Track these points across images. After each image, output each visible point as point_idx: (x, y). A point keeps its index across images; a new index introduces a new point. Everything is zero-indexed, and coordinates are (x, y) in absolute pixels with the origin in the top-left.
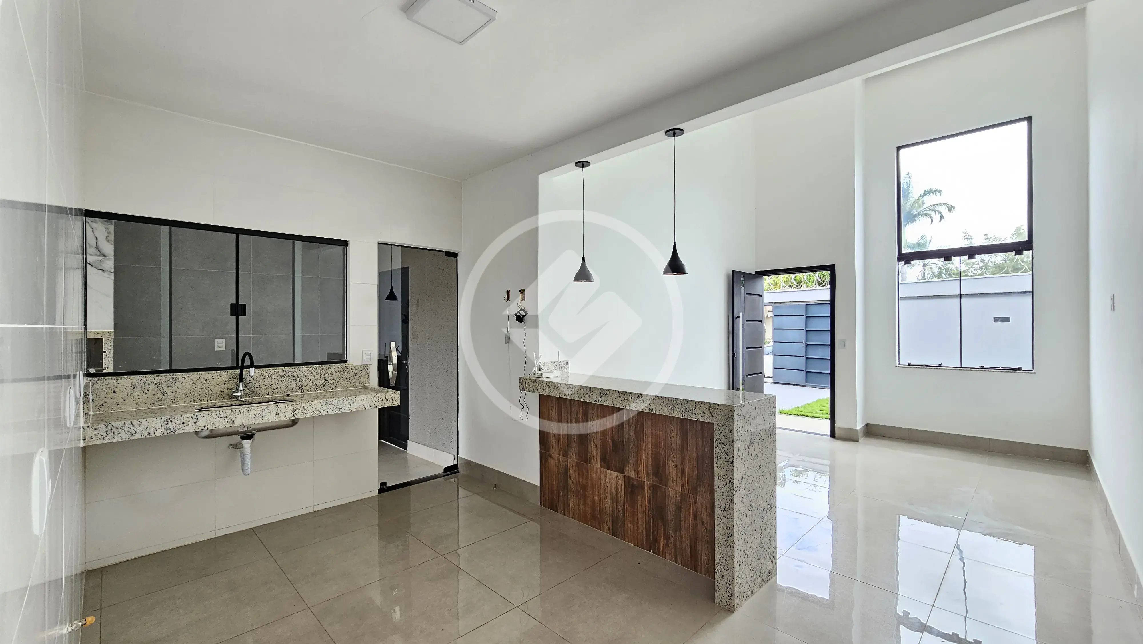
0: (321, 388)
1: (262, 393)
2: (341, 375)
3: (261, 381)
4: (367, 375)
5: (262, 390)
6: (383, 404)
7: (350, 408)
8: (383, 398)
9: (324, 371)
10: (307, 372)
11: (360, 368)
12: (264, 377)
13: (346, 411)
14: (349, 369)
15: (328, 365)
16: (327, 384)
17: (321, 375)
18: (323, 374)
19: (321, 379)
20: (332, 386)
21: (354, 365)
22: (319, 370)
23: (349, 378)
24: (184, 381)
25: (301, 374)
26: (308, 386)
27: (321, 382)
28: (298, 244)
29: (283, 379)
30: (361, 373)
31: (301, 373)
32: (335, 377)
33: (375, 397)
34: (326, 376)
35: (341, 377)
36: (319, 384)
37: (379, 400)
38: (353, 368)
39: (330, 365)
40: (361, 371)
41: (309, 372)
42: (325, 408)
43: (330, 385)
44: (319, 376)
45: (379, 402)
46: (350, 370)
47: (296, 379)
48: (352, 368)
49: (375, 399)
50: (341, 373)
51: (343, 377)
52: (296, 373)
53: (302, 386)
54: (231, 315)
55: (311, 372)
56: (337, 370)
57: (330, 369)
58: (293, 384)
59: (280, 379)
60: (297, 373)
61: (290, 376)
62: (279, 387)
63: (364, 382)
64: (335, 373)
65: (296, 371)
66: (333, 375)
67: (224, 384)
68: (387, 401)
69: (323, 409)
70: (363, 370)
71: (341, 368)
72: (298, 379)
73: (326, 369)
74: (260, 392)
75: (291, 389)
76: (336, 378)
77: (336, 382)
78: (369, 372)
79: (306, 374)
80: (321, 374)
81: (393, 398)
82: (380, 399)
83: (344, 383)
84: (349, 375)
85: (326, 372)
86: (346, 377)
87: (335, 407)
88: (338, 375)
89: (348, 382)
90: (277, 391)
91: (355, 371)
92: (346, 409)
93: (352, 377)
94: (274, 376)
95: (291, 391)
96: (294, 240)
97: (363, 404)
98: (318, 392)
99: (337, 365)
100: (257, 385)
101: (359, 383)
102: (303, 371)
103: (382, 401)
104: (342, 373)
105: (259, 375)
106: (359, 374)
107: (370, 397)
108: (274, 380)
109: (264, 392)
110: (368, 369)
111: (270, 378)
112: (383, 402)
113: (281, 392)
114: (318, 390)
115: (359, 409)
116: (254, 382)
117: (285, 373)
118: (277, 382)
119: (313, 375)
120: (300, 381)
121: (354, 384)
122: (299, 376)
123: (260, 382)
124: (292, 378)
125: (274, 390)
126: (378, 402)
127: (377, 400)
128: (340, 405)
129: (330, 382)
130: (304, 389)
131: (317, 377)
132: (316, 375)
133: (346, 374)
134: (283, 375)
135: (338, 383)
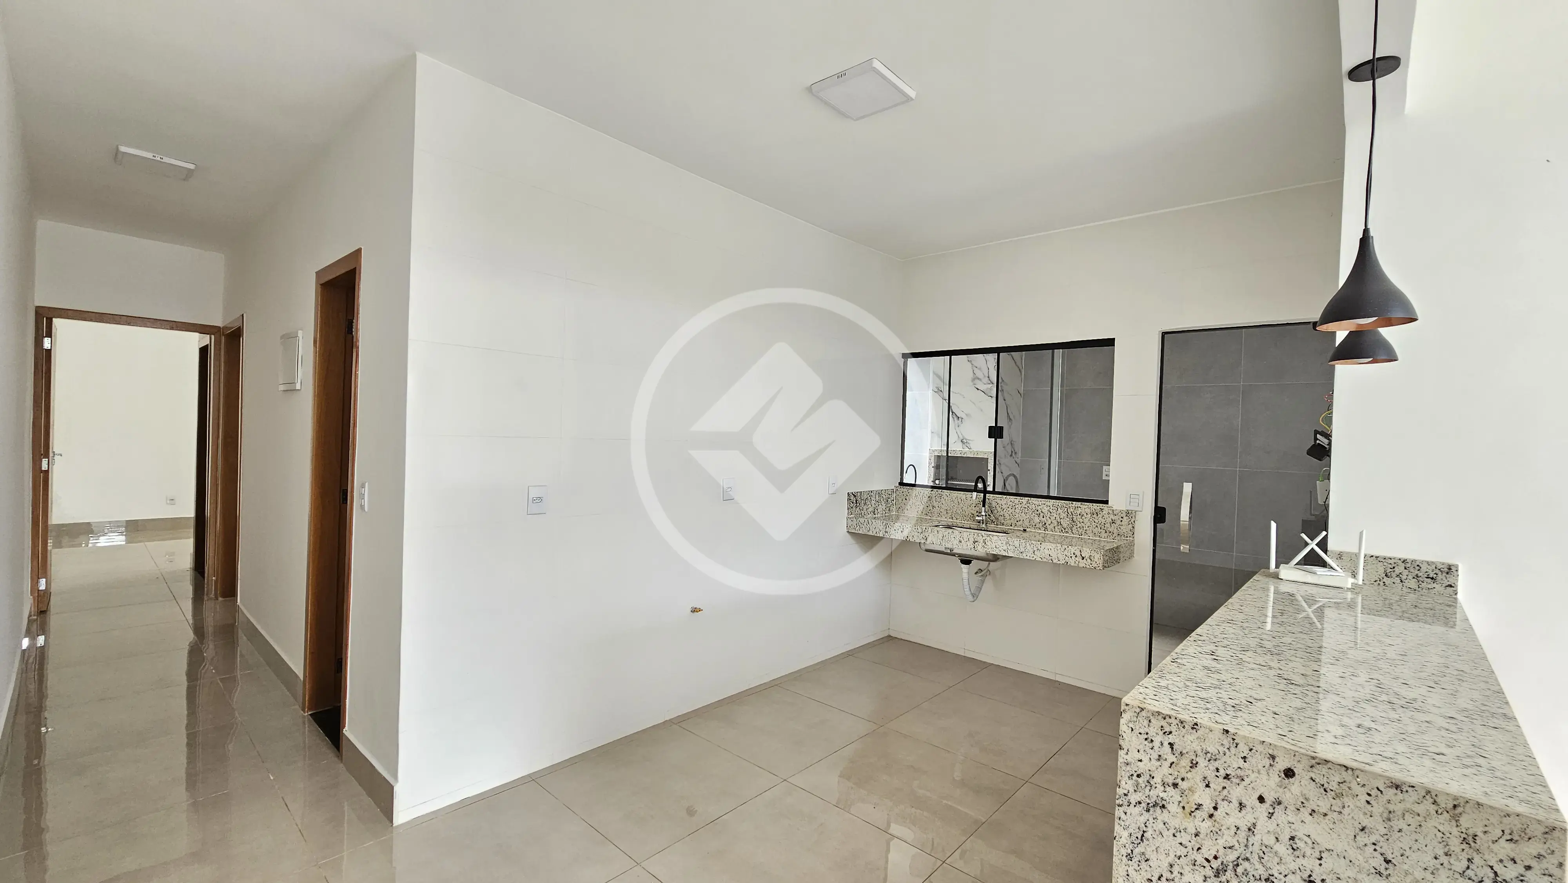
0: (1066, 530)
1: (1005, 523)
2: (1094, 519)
3: (1005, 509)
4: (1131, 526)
5: (1006, 520)
6: (1077, 562)
7: (1033, 555)
8: (1078, 553)
9: (1072, 510)
10: (1052, 508)
11: (1120, 514)
12: (1008, 506)
13: (1028, 558)
14: (1104, 513)
15: (1080, 503)
16: (1075, 527)
17: (1068, 515)
18: (1070, 513)
19: (1068, 519)
20: (1080, 531)
21: (1114, 508)
22: (1066, 507)
23: (1103, 525)
24: (946, 498)
25: (1045, 510)
26: (1052, 525)
27: (1067, 522)
28: (1059, 352)
29: (1026, 511)
30: (1122, 521)
31: (1045, 508)
32: (1085, 519)
33: (1065, 549)
34: (1074, 516)
35: (1093, 522)
36: (1065, 525)
37: (1071, 556)
38: (1111, 512)
39: (1082, 503)
40: (1122, 518)
41: (1054, 508)
42: (1005, 548)
43: (1078, 529)
44: (1065, 515)
45: (1071, 557)
46: (1106, 514)
47: (1040, 514)
48: (1109, 511)
49: (1066, 552)
50: (1093, 516)
51: (1097, 521)
52: (1039, 507)
53: (1045, 523)
54: (990, 437)
55: (1056, 509)
56: (1088, 511)
57: (1079, 509)
58: (1037, 520)
59: (1024, 511)
60: (1041, 507)
61: (1034, 509)
62: (1022, 520)
63: (1125, 535)
64: (1085, 515)
65: (1041, 504)
66: (1083, 517)
67: (975, 507)
68: (1083, 559)
69: (1002, 548)
70: (1125, 518)
71: (1093, 509)
72: (1042, 514)
73: (1074, 508)
74: (1004, 521)
75: (1034, 524)
76: (1086, 521)
77: (1087, 527)
78: (1134, 522)
79: (1051, 511)
80: (1068, 513)
81: (1092, 558)
82: (1072, 553)
83: (1096, 530)
84: (1104, 520)
85: (1074, 512)
86: (1100, 522)
87: (1016, 549)
88: (1089, 518)
89: (1102, 530)
90: (1020, 524)
91: (1112, 517)
92: (1028, 555)
93: (1109, 524)
94: (1018, 506)
95: (1034, 526)
96: (1053, 349)
97: (1050, 555)
98: (1063, 534)
99: (1091, 504)
100: (1002, 513)
101: (1118, 535)
102: (1047, 506)
103: (1076, 557)
104: (1095, 516)
105: (1004, 503)
106: (1118, 522)
107: (1059, 548)
108: (1017, 511)
109: (1008, 522)
110: (1132, 517)
111: (1014, 508)
112: (1077, 559)
113: (1023, 525)
114: (1063, 532)
115: (1045, 560)
116: (999, 509)
117: (1028, 505)
118: (1020, 514)
119: (1058, 512)
120: (1043, 517)
121: (1110, 534)
122: (1043, 511)
123: (1004, 511)
124: (1036, 512)
125: (1017, 521)
126: (1069, 557)
127: (1069, 554)
128: (1022, 550)
129: (1079, 525)
130: (1048, 527)
131: (1063, 515)
132: (1061, 513)
133: (1100, 519)
134: (1027, 507)
135: (1088, 529)
